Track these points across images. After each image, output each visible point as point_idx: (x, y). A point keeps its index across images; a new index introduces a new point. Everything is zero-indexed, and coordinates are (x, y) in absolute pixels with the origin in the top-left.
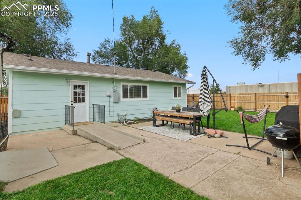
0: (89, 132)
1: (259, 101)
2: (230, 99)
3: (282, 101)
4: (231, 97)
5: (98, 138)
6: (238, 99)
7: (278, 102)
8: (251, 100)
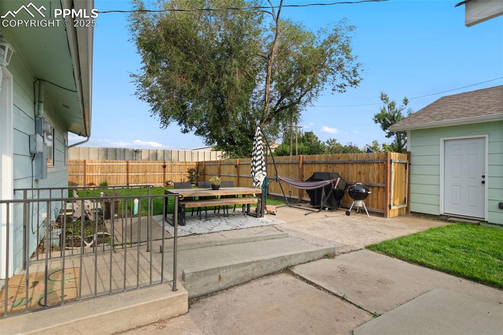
0: (255, 259)
1: (132, 173)
2: (85, 170)
3: (159, 172)
4: (86, 167)
5: (291, 256)
6: (100, 169)
7: (155, 174)
8: (121, 171)
